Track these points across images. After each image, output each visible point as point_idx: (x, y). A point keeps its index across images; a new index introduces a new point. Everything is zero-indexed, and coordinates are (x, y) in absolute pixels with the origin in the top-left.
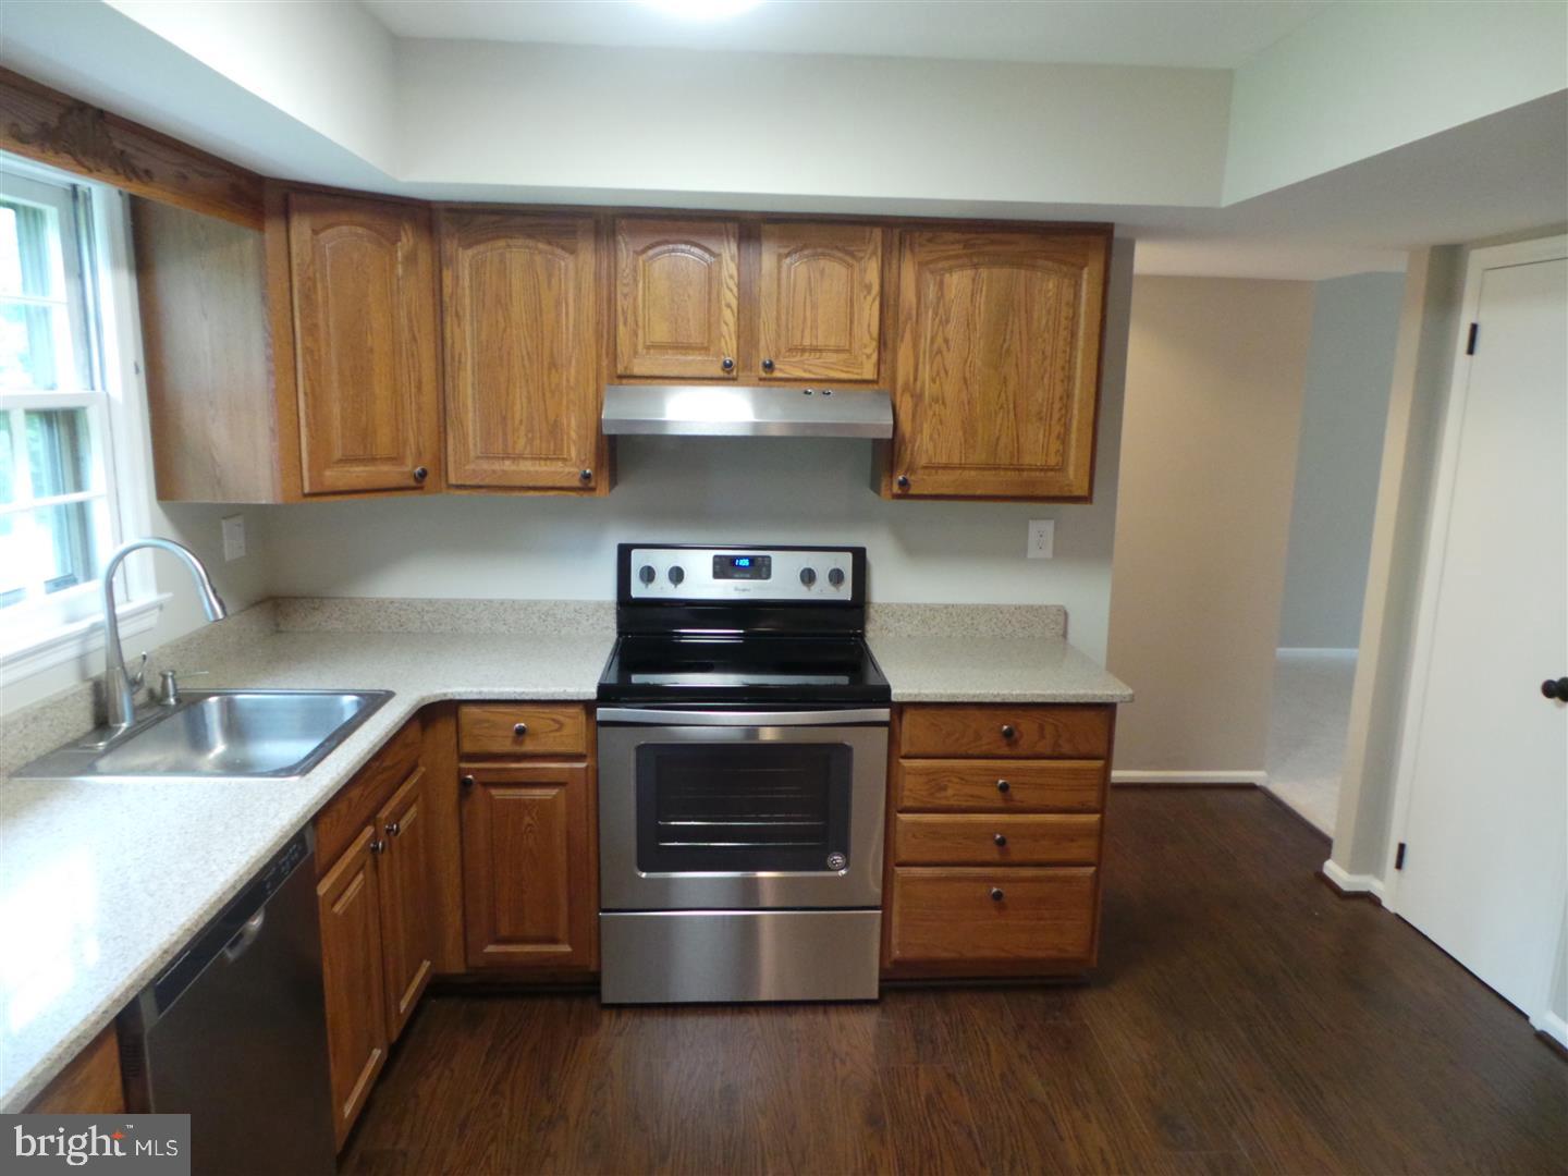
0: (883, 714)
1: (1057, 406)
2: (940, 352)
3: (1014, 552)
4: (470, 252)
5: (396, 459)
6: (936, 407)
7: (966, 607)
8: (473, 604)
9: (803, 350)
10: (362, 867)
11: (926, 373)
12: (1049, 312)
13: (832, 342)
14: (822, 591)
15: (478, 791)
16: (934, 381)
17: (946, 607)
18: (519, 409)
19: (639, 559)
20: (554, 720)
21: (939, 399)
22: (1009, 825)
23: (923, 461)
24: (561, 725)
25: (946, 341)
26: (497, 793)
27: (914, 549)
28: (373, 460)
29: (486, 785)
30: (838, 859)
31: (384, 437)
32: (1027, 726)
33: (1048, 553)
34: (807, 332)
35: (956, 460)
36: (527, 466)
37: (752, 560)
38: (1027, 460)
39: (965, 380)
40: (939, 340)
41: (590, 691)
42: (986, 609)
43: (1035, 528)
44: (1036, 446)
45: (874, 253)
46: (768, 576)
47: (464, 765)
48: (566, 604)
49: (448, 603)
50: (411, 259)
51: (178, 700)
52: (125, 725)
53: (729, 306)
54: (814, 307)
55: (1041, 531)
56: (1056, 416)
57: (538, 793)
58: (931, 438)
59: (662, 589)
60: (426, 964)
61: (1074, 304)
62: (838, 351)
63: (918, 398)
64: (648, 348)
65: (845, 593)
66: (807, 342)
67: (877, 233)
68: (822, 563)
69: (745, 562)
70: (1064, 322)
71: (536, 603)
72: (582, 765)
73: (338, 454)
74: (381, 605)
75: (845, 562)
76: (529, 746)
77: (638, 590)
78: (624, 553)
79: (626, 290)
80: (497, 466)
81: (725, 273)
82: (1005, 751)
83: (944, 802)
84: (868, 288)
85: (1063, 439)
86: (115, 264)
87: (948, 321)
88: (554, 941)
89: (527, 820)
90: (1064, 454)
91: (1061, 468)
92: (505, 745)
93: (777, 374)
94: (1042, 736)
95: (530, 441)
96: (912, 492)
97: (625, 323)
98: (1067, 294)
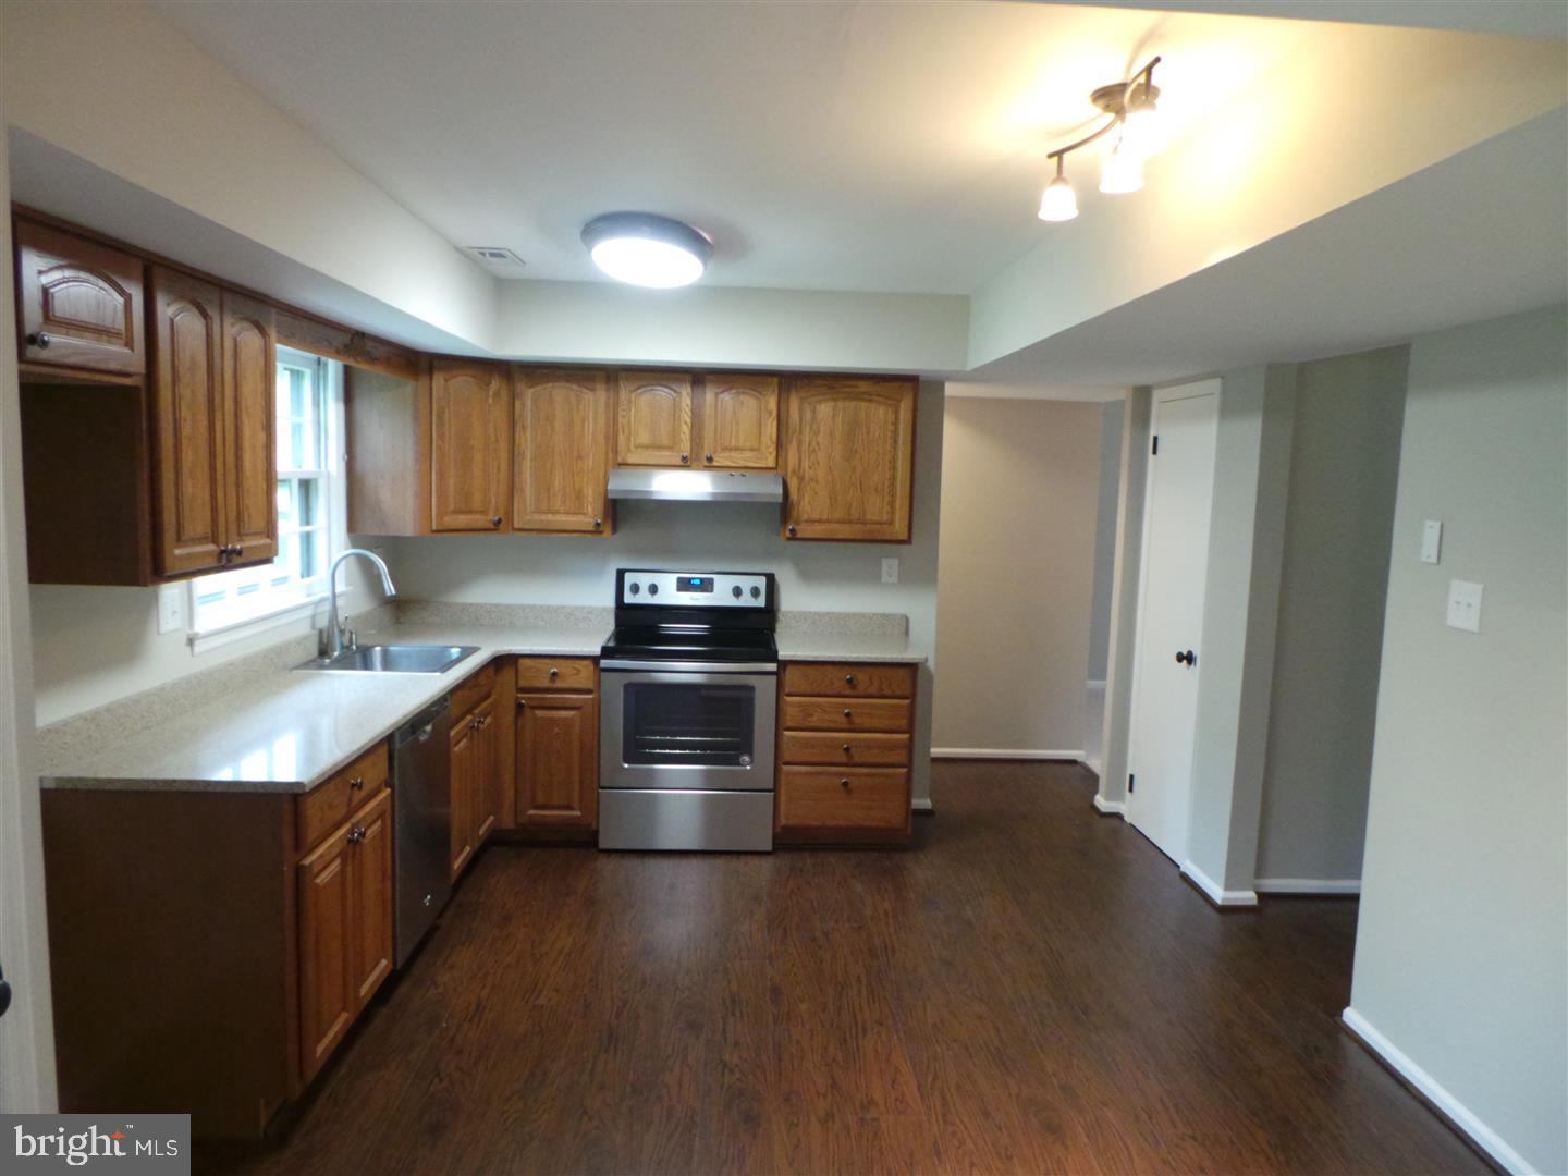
0: (772, 667)
1: (887, 483)
2: (814, 450)
3: (872, 578)
4: (532, 390)
5: (484, 512)
6: (813, 484)
7: (840, 614)
8: (524, 608)
9: (731, 449)
10: (465, 735)
11: (806, 464)
12: (880, 428)
13: (748, 444)
14: (747, 601)
15: (528, 712)
16: (810, 468)
17: (828, 613)
18: (558, 484)
19: (629, 579)
20: (574, 668)
21: (814, 480)
22: (852, 740)
23: (805, 517)
24: (579, 671)
25: (818, 444)
26: (539, 713)
27: (807, 576)
28: (471, 512)
29: (534, 708)
30: (746, 758)
31: (477, 501)
32: (862, 677)
33: (894, 579)
34: (733, 439)
35: (825, 517)
36: (563, 518)
37: (702, 580)
38: (869, 517)
39: (830, 468)
40: (814, 443)
41: (597, 651)
42: (854, 615)
43: (885, 563)
44: (875, 509)
45: (774, 391)
46: (712, 591)
47: (520, 695)
48: (583, 608)
49: (507, 606)
50: (497, 395)
51: (357, 647)
52: (336, 654)
53: (686, 423)
54: (737, 423)
55: (890, 566)
56: (887, 490)
57: (563, 714)
58: (809, 502)
59: (644, 598)
60: (492, 818)
61: (896, 424)
62: (752, 450)
63: (801, 479)
64: (636, 447)
65: (761, 602)
66: (733, 444)
67: (776, 380)
68: (747, 583)
69: (697, 582)
70: (889, 434)
72: (591, 696)
73: (451, 507)
74: (465, 607)
75: (761, 583)
76: (559, 684)
77: (629, 598)
78: (621, 575)
79: (624, 413)
80: (544, 517)
81: (683, 404)
82: (848, 692)
83: (812, 724)
84: (770, 413)
85: (892, 504)
87: (819, 432)
88: (569, 807)
89: (556, 730)
90: (892, 512)
91: (891, 523)
92: (545, 683)
93: (715, 464)
94: (872, 683)
95: (564, 502)
96: (799, 536)
97: (623, 432)
98: (891, 417)
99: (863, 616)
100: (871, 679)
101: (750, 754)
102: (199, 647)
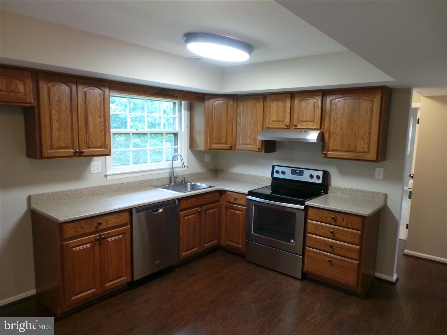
0: (302, 207)
1: (367, 135)
2: (335, 121)
3: (371, 176)
4: (243, 104)
5: (226, 143)
6: (334, 135)
7: (355, 190)
8: (247, 175)
9: (304, 122)
10: (195, 213)
11: (332, 127)
12: (365, 110)
13: (310, 120)
14: (315, 180)
15: (228, 209)
16: (334, 129)
17: (349, 189)
18: (248, 135)
19: (276, 168)
20: (241, 197)
21: (336, 134)
22: (335, 243)
23: (331, 149)
24: (242, 198)
25: (337, 119)
26: (231, 210)
27: (343, 173)
28: (221, 144)
29: (230, 208)
30: (293, 241)
31: (224, 140)
32: (339, 218)
33: (381, 177)
34: (304, 118)
35: (339, 149)
36: (249, 146)
37: (300, 171)
38: (358, 150)
39: (342, 129)
40: (335, 119)
41: (247, 192)
42: (361, 191)
43: (377, 170)
44: (361, 145)
45: (320, 98)
46: (303, 175)
47: (227, 204)
49: (243, 174)
50: (233, 105)
51: (185, 183)
52: (173, 184)
53: (288, 112)
54: (306, 111)
55: (379, 171)
56: (367, 138)
57: (238, 212)
58: (333, 143)
59: (280, 176)
60: (216, 241)
61: (372, 108)
62: (311, 122)
63: (330, 133)
65: (320, 181)
66: (304, 120)
67: (321, 93)
68: (315, 173)
69: (298, 171)
70: (369, 113)
71: (258, 176)
72: (245, 208)
73: (214, 142)
74: (233, 173)
75: (321, 174)
76: (237, 202)
77: (275, 175)
78: (273, 167)
79: (268, 110)
80: (244, 146)
81: (287, 105)
82: (334, 223)
83: (318, 233)
84: (318, 107)
85: (369, 144)
86: (185, 109)
87: (337, 114)
88: (239, 244)
89: (235, 217)
90: (369, 148)
91: (368, 152)
92: (232, 201)
93: (297, 127)
94: (343, 221)
95: (250, 141)
96: (328, 156)
97: (268, 117)
98: (370, 106)
99: (365, 191)
100: (343, 219)
101: (294, 240)
102: (109, 178)
